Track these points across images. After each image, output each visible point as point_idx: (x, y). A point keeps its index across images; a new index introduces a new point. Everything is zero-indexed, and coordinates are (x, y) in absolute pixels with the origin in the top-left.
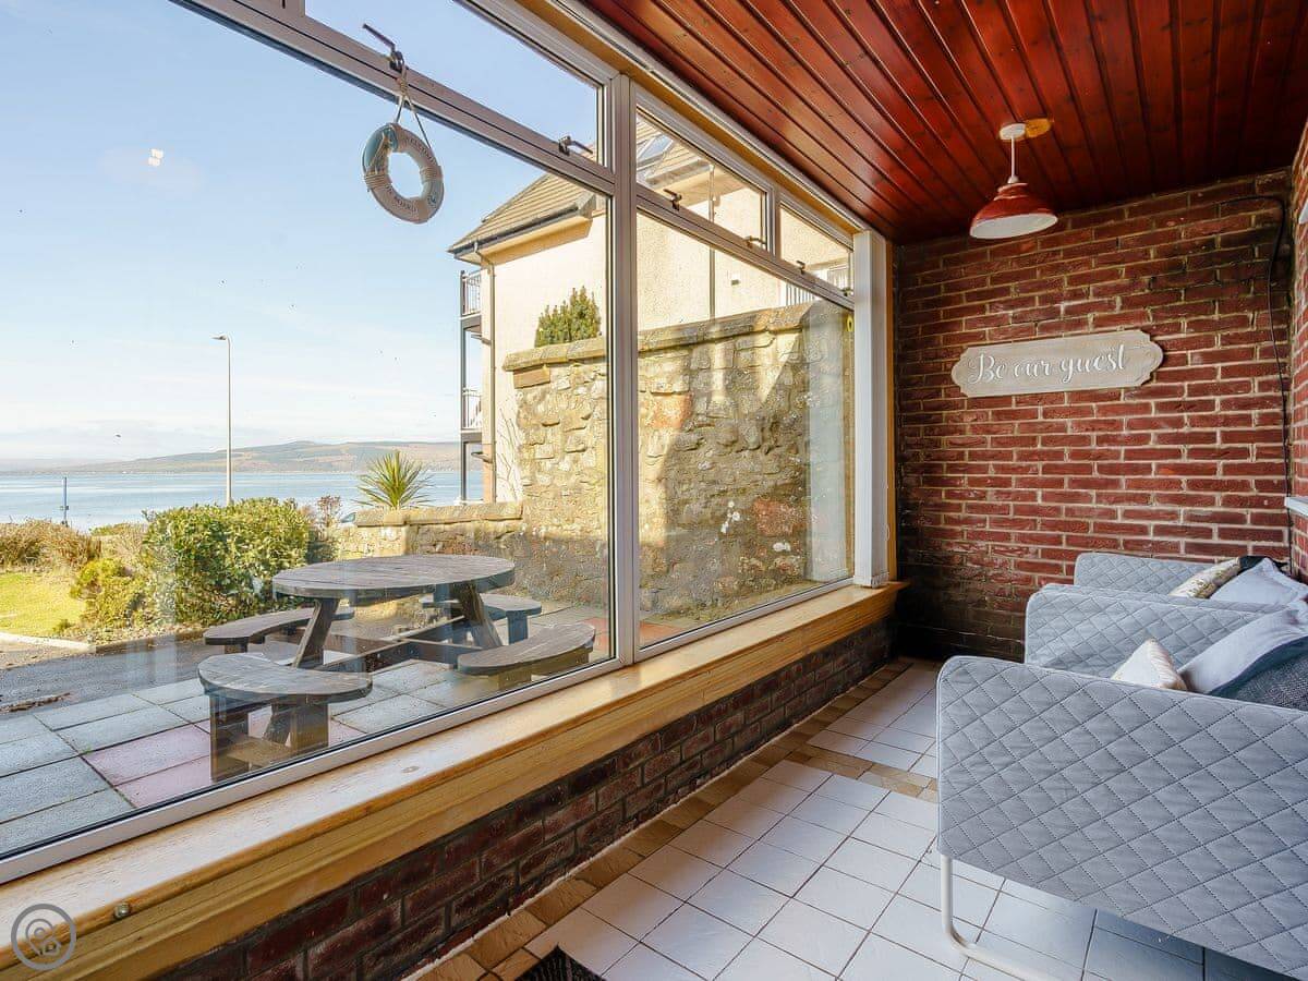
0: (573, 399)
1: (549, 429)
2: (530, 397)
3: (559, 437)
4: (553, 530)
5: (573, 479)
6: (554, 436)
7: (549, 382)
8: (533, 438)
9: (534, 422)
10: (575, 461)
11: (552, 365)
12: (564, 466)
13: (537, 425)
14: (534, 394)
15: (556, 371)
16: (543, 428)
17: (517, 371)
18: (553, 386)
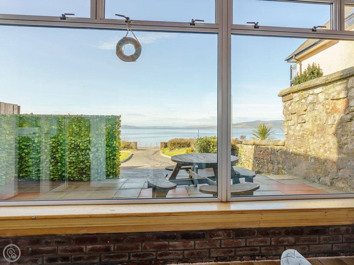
0: (301, 104)
1: (293, 115)
2: (287, 104)
3: (296, 118)
4: (294, 150)
5: (301, 133)
6: (294, 117)
7: (293, 99)
8: (288, 118)
9: (288, 113)
10: (301, 126)
11: (293, 93)
12: (298, 128)
13: (289, 114)
14: (288, 103)
15: (295, 95)
16: (291, 115)
17: (283, 96)
18: (294, 100)
